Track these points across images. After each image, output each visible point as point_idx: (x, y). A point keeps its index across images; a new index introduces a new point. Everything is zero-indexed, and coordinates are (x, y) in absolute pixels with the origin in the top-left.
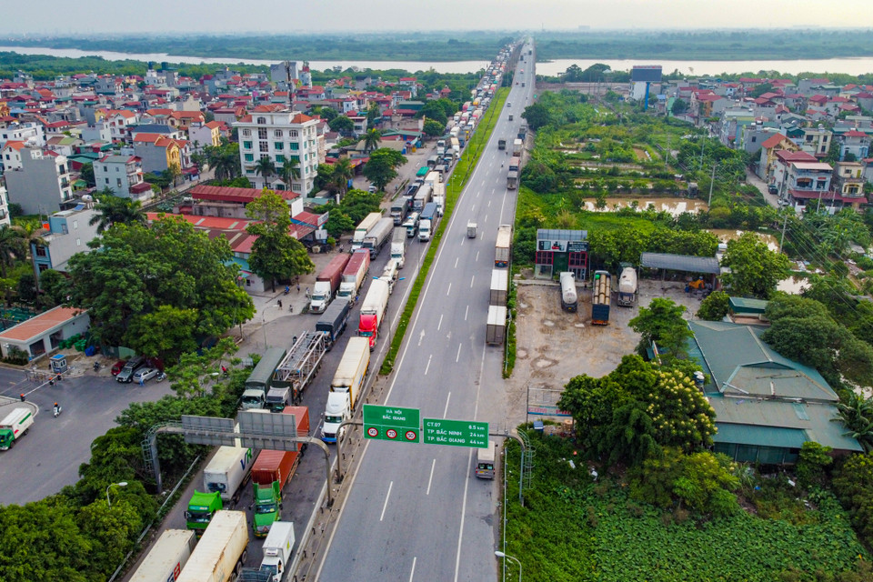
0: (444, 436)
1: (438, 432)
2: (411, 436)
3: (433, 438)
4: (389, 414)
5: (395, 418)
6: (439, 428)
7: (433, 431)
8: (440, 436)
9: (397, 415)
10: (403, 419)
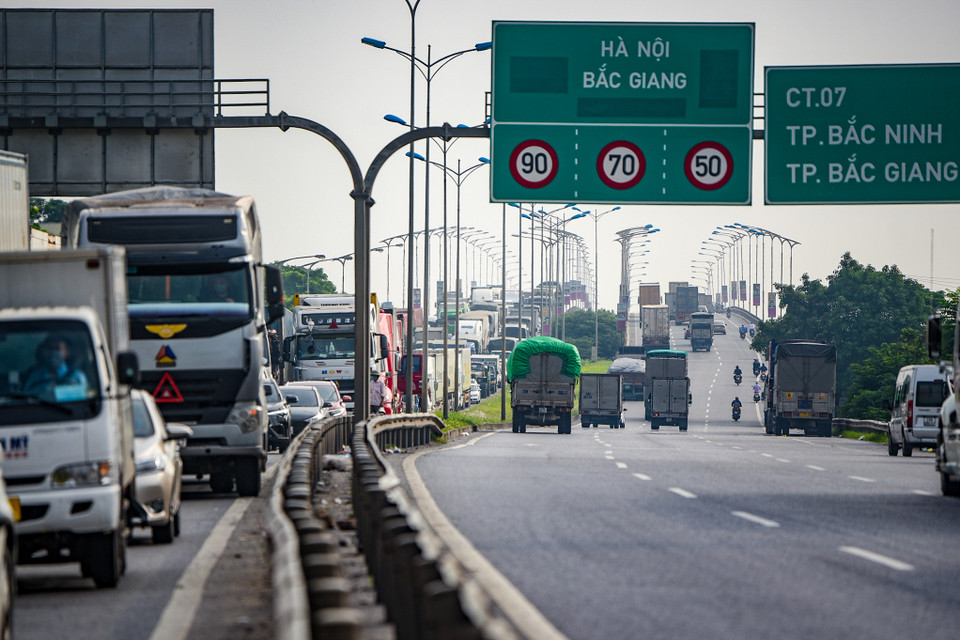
0: (863, 153)
1: (835, 135)
2: (710, 166)
3: (809, 170)
4: (614, 64)
5: (638, 81)
6: (838, 116)
7: (809, 132)
8: (841, 154)
9: (648, 66)
10: (676, 81)
